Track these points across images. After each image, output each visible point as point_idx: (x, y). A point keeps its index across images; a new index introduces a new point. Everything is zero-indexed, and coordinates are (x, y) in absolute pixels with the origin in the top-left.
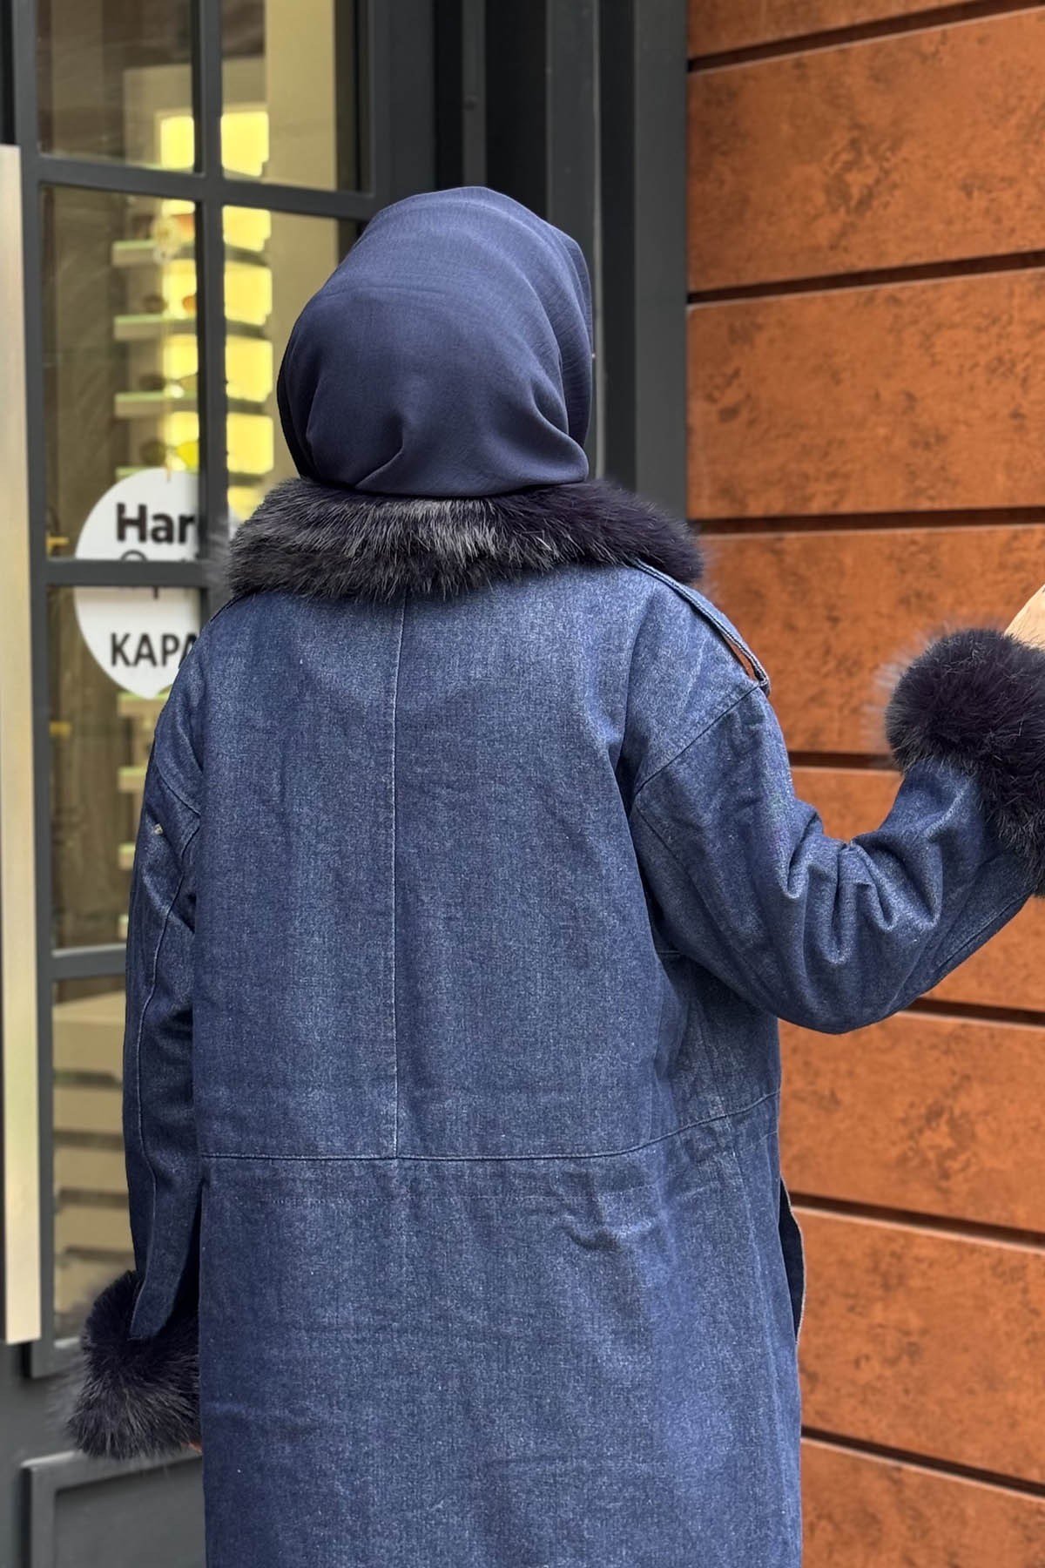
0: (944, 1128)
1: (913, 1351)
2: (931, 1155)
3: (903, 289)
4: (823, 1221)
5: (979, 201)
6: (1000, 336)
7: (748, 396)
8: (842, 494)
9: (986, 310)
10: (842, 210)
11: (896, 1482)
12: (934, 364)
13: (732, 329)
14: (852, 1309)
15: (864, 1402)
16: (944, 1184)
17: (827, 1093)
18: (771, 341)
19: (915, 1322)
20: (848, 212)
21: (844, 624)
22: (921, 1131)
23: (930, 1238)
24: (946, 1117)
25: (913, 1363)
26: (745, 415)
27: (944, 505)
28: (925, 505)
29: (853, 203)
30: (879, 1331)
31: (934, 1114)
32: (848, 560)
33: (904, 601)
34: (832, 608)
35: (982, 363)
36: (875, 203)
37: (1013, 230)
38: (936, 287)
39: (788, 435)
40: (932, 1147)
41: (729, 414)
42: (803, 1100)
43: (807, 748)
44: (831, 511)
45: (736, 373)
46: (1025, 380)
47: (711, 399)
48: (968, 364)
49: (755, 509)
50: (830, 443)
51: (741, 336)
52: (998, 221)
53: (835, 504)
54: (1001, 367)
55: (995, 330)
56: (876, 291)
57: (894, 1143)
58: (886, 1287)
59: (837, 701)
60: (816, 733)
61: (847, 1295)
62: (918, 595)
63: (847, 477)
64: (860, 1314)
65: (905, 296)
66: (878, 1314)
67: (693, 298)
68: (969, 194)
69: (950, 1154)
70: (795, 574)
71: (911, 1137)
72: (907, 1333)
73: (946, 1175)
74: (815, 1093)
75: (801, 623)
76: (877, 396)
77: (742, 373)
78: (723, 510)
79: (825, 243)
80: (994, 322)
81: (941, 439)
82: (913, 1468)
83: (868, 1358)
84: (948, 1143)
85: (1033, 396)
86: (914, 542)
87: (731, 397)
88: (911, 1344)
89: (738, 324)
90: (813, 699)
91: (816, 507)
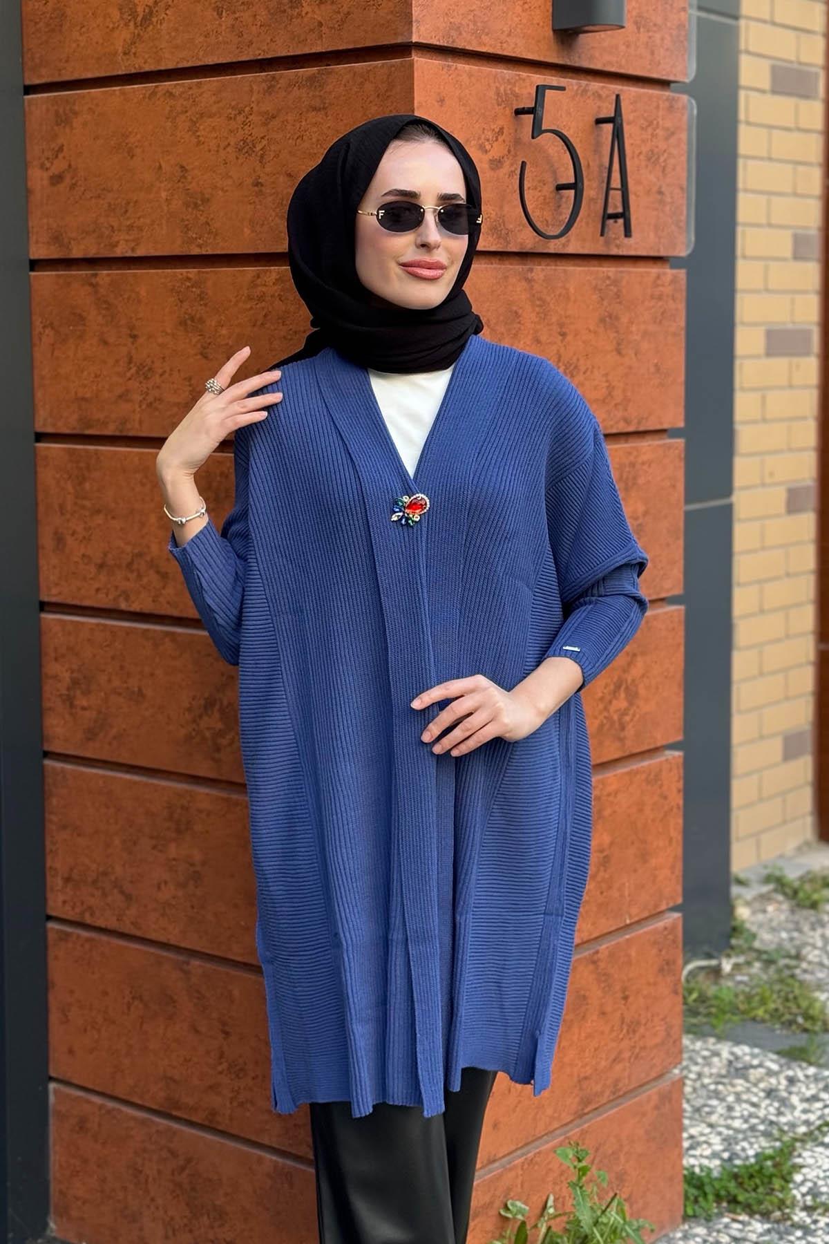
0: (217, 715)
1: (197, 877)
2: (208, 734)
3: (176, 85)
4: (135, 783)
5: (227, 20)
6: (244, 123)
7: (70, 166)
8: (137, 242)
9: (233, 103)
10: (132, 24)
11: (187, 973)
12: (199, 143)
13: (57, 114)
14: (154, 847)
15: (163, 915)
16: (217, 756)
17: (136, 689)
18: (85, 124)
19: (197, 856)
20: (136, 26)
21: (141, 340)
22: (200, 716)
23: (207, 794)
24: (217, 707)
25: (196, 887)
26: (68, 181)
27: (209, 251)
28: (196, 251)
29: (139, 19)
30: (174, 863)
31: (209, 704)
32: (143, 293)
33: (183, 323)
34: (132, 328)
35: (232, 143)
36: (154, 20)
37: (251, 43)
38: (199, 85)
39: (99, 197)
40: (208, 729)
41: (57, 179)
42: (120, 694)
43: (117, 433)
44: (129, 254)
45: (61, 149)
46: (262, 157)
47: (42, 166)
48: (222, 145)
49: (76, 253)
50: (128, 203)
51: (63, 119)
52: (241, 35)
53: (133, 250)
54: (246, 148)
55: (240, 118)
56: (156, 87)
57: (182, 726)
58: (178, 831)
59: (137, 397)
60: (124, 421)
61: (152, 837)
62: (192, 319)
63: (140, 229)
64: (161, 851)
65: (177, 92)
66: (173, 850)
67: (29, 90)
68: (220, 15)
69: (221, 734)
70: (106, 302)
71: (194, 721)
72: (192, 865)
73: (218, 750)
74: (128, 688)
75: (111, 340)
76: (160, 167)
77: (65, 148)
78: (54, 253)
79: (120, 50)
80: (240, 113)
81: (205, 201)
82: (196, 963)
83: (166, 883)
84: (220, 726)
85: (268, 169)
86: (189, 279)
87: (58, 166)
88: (195, 872)
89: (61, 111)
90: (120, 397)
91: (119, 252)
